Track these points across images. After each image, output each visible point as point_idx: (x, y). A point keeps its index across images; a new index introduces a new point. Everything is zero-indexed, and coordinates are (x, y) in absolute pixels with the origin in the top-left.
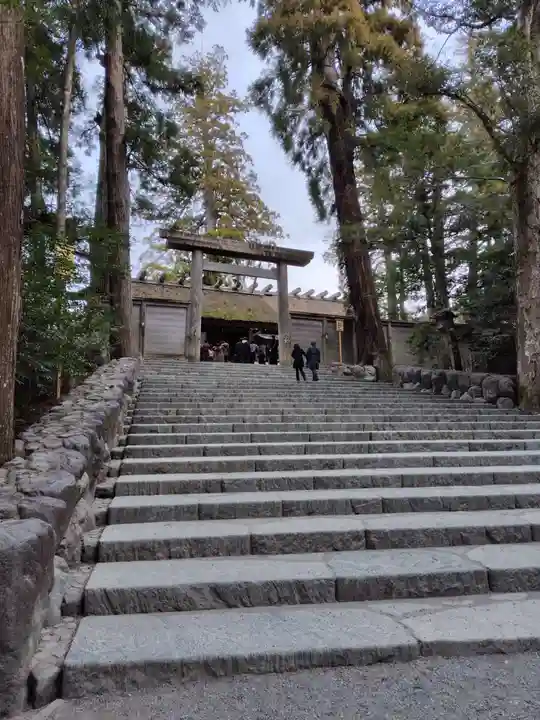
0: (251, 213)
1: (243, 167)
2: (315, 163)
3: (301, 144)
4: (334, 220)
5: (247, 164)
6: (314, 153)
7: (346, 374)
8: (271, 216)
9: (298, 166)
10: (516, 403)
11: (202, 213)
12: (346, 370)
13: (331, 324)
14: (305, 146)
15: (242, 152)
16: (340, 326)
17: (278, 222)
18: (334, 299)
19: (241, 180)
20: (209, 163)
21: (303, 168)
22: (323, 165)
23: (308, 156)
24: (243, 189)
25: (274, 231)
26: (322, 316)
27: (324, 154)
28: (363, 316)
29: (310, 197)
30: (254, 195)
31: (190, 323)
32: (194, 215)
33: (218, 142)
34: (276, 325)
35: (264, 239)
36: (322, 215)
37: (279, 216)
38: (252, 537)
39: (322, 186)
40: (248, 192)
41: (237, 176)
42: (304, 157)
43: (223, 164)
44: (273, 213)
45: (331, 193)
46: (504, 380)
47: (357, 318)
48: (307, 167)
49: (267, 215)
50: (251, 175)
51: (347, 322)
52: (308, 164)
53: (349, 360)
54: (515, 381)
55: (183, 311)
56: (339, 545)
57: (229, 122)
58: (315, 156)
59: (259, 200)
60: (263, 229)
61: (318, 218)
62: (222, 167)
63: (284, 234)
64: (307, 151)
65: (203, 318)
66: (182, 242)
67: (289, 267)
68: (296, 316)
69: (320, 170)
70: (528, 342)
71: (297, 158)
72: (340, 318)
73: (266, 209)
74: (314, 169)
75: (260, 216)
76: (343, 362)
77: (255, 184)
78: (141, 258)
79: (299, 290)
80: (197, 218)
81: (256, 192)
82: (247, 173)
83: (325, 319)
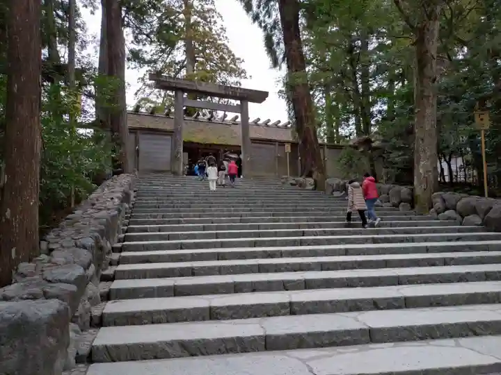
0: (222, 58)
1: (215, 22)
2: (270, 21)
3: (259, 7)
4: (284, 66)
5: (219, 20)
6: (269, 14)
7: (292, 184)
8: (237, 61)
9: (256, 24)
10: (413, 207)
11: (184, 58)
12: (292, 182)
13: (281, 147)
14: (261, 8)
15: (214, 11)
16: (288, 148)
17: (242, 66)
18: (285, 126)
19: (214, 32)
20: (189, 19)
21: (260, 26)
22: (275, 22)
23: (264, 16)
24: (215, 39)
25: (240, 73)
26: (275, 141)
27: (276, 15)
28: (305, 141)
29: (266, 48)
30: (224, 44)
31: (174, 146)
32: (177, 60)
34: (240, 147)
35: (232, 80)
36: (275, 63)
37: (243, 61)
38: (210, 308)
39: (275, 39)
40: (219, 42)
41: (211, 29)
42: (261, 18)
43: (199, 19)
44: (239, 59)
45: (282, 46)
46: (404, 190)
47: (300, 142)
48: (263, 25)
49: (234, 60)
50: (222, 29)
51: (294, 145)
52: (264, 22)
53: (294, 173)
54: (412, 190)
55: (169, 137)
56: (272, 313)
58: (269, 17)
59: (227, 49)
60: (231, 72)
61: (272, 65)
62: (199, 22)
63: (248, 76)
64: (264, 12)
65: (184, 142)
66: (167, 84)
67: (249, 103)
68: (254, 141)
69: (274, 27)
70: (422, 163)
71: (256, 18)
72: (288, 142)
73: (233, 55)
74: (269, 26)
75: (228, 61)
76: (290, 175)
77: (225, 35)
78: (136, 94)
79: (259, 119)
80: (179, 62)
81: (226, 42)
82: (219, 27)
83: (277, 143)
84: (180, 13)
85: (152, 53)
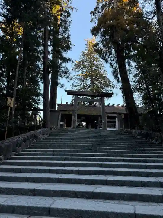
5: (104, 68)
7: (125, 132)
11: (90, 83)
12: (125, 131)
16: (123, 116)
20: (92, 69)
21: (112, 68)
26: (118, 113)
30: (105, 76)
32: (88, 84)
33: (95, 62)
34: (101, 116)
36: (118, 81)
40: (103, 76)
44: (112, 81)
47: (129, 113)
48: (114, 67)
51: (126, 115)
53: (127, 127)
59: (107, 78)
65: (78, 115)
66: (71, 93)
68: (107, 113)
72: (123, 113)
73: (109, 80)
76: (125, 128)
77: (106, 73)
84: (89, 67)
85: (78, 82)
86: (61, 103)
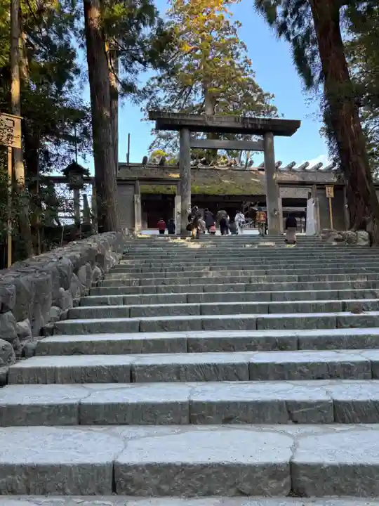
0: (247, 95)
1: (238, 54)
2: (300, 31)
3: (285, 14)
4: (321, 87)
5: (243, 54)
6: (300, 22)
8: (266, 98)
9: (283, 37)
11: (202, 101)
12: (337, 236)
13: (320, 191)
14: (289, 16)
15: (236, 41)
16: (330, 192)
17: (271, 103)
18: (329, 170)
20: (206, 55)
21: (288, 38)
22: (309, 31)
23: (294, 24)
24: (239, 75)
27: (309, 22)
29: (295, 66)
30: (249, 79)
32: (195, 103)
33: (215, 34)
36: (309, 83)
37: (273, 96)
38: (114, 467)
39: (308, 53)
40: (243, 77)
41: (232, 63)
42: (289, 27)
44: (267, 94)
45: (318, 60)
47: (347, 182)
48: (292, 37)
49: (261, 97)
50: (246, 61)
51: (338, 188)
52: (294, 33)
53: (340, 225)
56: (247, 487)
57: (224, 14)
58: (300, 26)
59: (253, 84)
61: (305, 86)
64: (292, 21)
66: (170, 122)
69: (306, 37)
71: (282, 29)
72: (329, 184)
73: (260, 90)
74: (300, 37)
75: (255, 99)
76: (334, 228)
77: (250, 69)
78: (150, 148)
79: (294, 164)
80: (197, 106)
81: (251, 77)
82: (242, 60)
83: (315, 187)
85: (166, 99)
86: (126, 162)
